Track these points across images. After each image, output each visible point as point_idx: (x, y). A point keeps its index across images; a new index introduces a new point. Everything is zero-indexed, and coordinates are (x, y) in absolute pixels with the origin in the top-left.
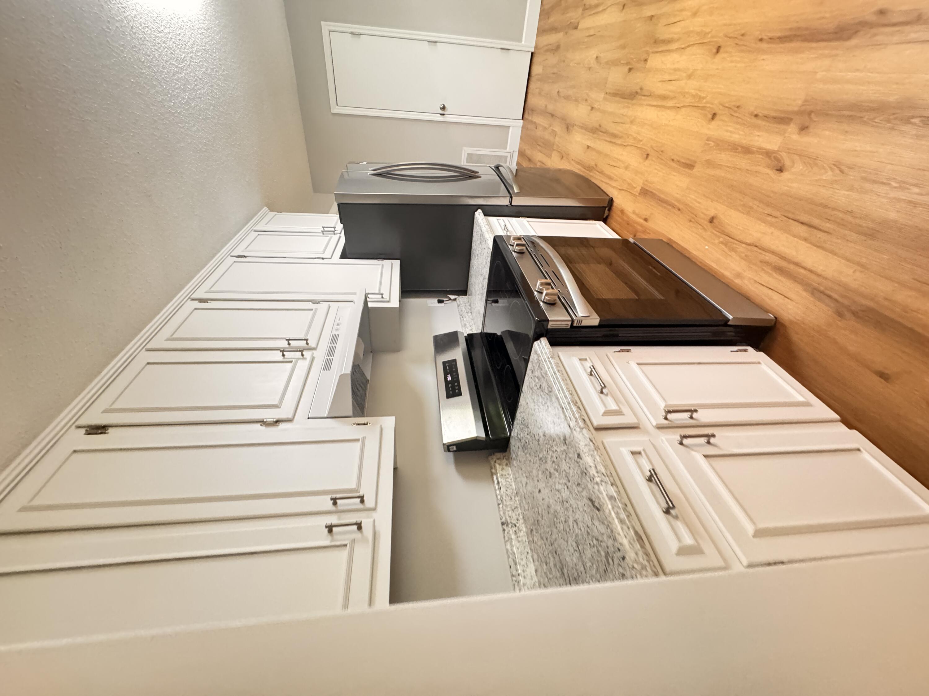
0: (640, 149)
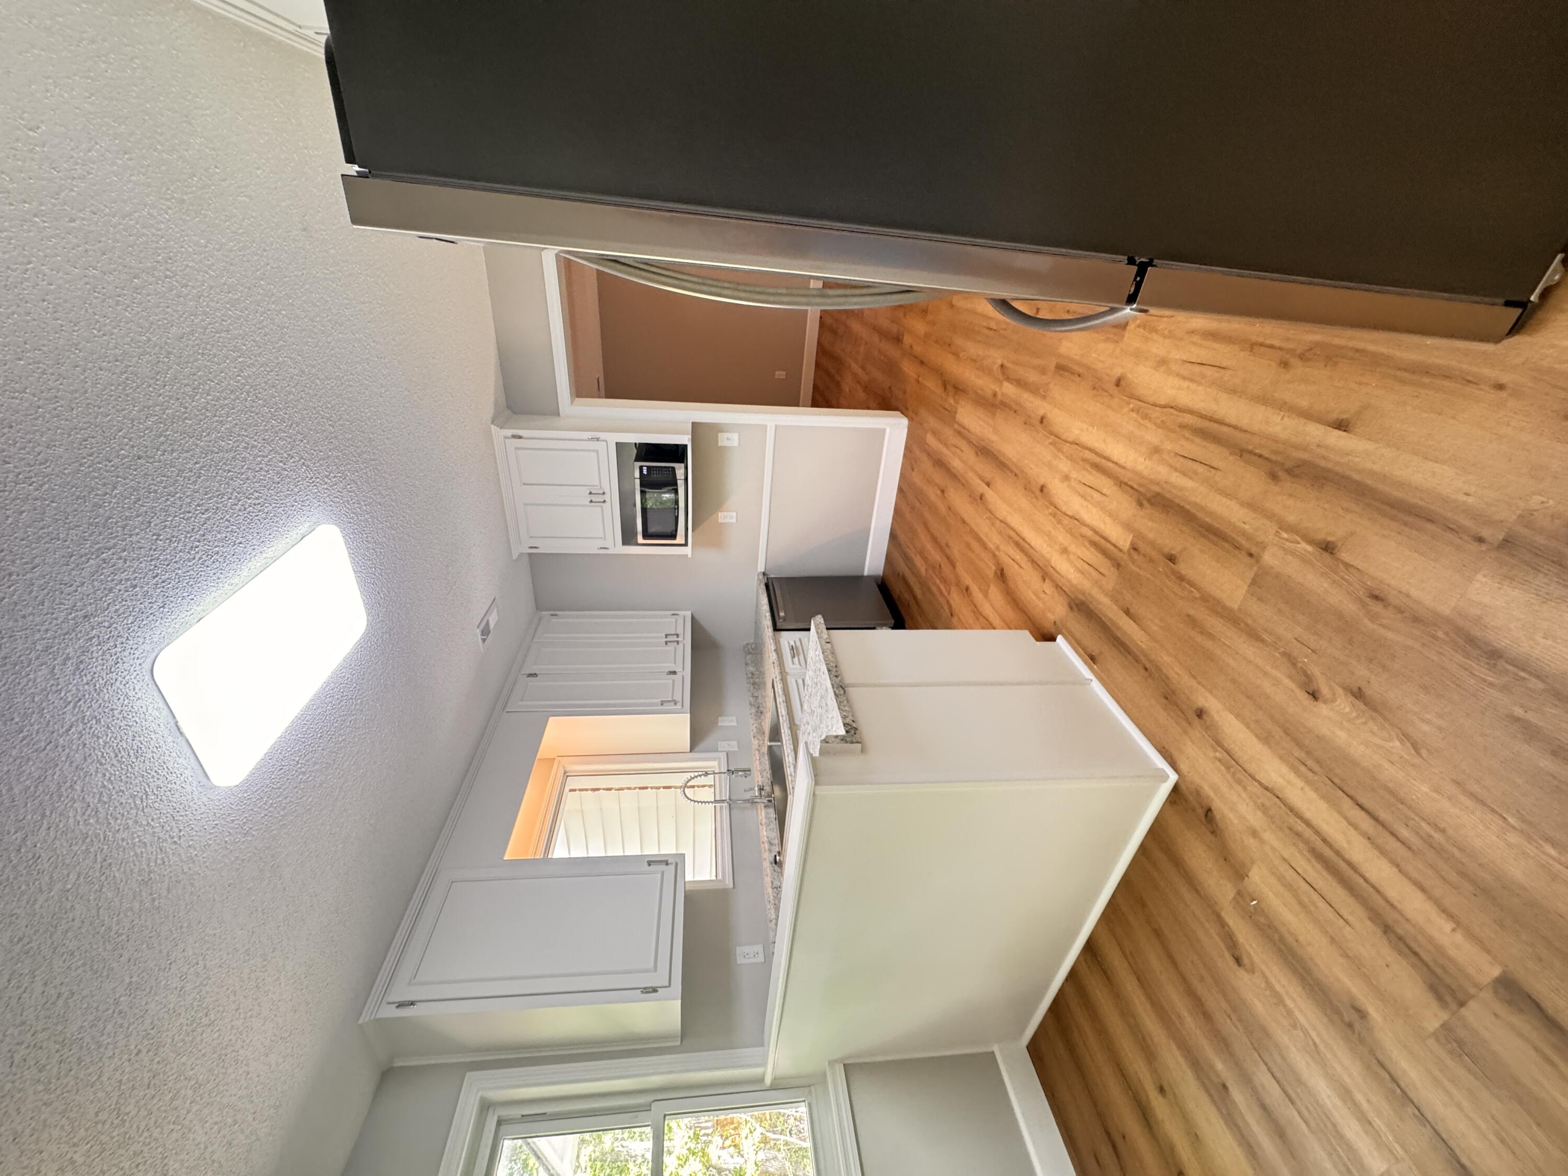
0: (1132, 396)
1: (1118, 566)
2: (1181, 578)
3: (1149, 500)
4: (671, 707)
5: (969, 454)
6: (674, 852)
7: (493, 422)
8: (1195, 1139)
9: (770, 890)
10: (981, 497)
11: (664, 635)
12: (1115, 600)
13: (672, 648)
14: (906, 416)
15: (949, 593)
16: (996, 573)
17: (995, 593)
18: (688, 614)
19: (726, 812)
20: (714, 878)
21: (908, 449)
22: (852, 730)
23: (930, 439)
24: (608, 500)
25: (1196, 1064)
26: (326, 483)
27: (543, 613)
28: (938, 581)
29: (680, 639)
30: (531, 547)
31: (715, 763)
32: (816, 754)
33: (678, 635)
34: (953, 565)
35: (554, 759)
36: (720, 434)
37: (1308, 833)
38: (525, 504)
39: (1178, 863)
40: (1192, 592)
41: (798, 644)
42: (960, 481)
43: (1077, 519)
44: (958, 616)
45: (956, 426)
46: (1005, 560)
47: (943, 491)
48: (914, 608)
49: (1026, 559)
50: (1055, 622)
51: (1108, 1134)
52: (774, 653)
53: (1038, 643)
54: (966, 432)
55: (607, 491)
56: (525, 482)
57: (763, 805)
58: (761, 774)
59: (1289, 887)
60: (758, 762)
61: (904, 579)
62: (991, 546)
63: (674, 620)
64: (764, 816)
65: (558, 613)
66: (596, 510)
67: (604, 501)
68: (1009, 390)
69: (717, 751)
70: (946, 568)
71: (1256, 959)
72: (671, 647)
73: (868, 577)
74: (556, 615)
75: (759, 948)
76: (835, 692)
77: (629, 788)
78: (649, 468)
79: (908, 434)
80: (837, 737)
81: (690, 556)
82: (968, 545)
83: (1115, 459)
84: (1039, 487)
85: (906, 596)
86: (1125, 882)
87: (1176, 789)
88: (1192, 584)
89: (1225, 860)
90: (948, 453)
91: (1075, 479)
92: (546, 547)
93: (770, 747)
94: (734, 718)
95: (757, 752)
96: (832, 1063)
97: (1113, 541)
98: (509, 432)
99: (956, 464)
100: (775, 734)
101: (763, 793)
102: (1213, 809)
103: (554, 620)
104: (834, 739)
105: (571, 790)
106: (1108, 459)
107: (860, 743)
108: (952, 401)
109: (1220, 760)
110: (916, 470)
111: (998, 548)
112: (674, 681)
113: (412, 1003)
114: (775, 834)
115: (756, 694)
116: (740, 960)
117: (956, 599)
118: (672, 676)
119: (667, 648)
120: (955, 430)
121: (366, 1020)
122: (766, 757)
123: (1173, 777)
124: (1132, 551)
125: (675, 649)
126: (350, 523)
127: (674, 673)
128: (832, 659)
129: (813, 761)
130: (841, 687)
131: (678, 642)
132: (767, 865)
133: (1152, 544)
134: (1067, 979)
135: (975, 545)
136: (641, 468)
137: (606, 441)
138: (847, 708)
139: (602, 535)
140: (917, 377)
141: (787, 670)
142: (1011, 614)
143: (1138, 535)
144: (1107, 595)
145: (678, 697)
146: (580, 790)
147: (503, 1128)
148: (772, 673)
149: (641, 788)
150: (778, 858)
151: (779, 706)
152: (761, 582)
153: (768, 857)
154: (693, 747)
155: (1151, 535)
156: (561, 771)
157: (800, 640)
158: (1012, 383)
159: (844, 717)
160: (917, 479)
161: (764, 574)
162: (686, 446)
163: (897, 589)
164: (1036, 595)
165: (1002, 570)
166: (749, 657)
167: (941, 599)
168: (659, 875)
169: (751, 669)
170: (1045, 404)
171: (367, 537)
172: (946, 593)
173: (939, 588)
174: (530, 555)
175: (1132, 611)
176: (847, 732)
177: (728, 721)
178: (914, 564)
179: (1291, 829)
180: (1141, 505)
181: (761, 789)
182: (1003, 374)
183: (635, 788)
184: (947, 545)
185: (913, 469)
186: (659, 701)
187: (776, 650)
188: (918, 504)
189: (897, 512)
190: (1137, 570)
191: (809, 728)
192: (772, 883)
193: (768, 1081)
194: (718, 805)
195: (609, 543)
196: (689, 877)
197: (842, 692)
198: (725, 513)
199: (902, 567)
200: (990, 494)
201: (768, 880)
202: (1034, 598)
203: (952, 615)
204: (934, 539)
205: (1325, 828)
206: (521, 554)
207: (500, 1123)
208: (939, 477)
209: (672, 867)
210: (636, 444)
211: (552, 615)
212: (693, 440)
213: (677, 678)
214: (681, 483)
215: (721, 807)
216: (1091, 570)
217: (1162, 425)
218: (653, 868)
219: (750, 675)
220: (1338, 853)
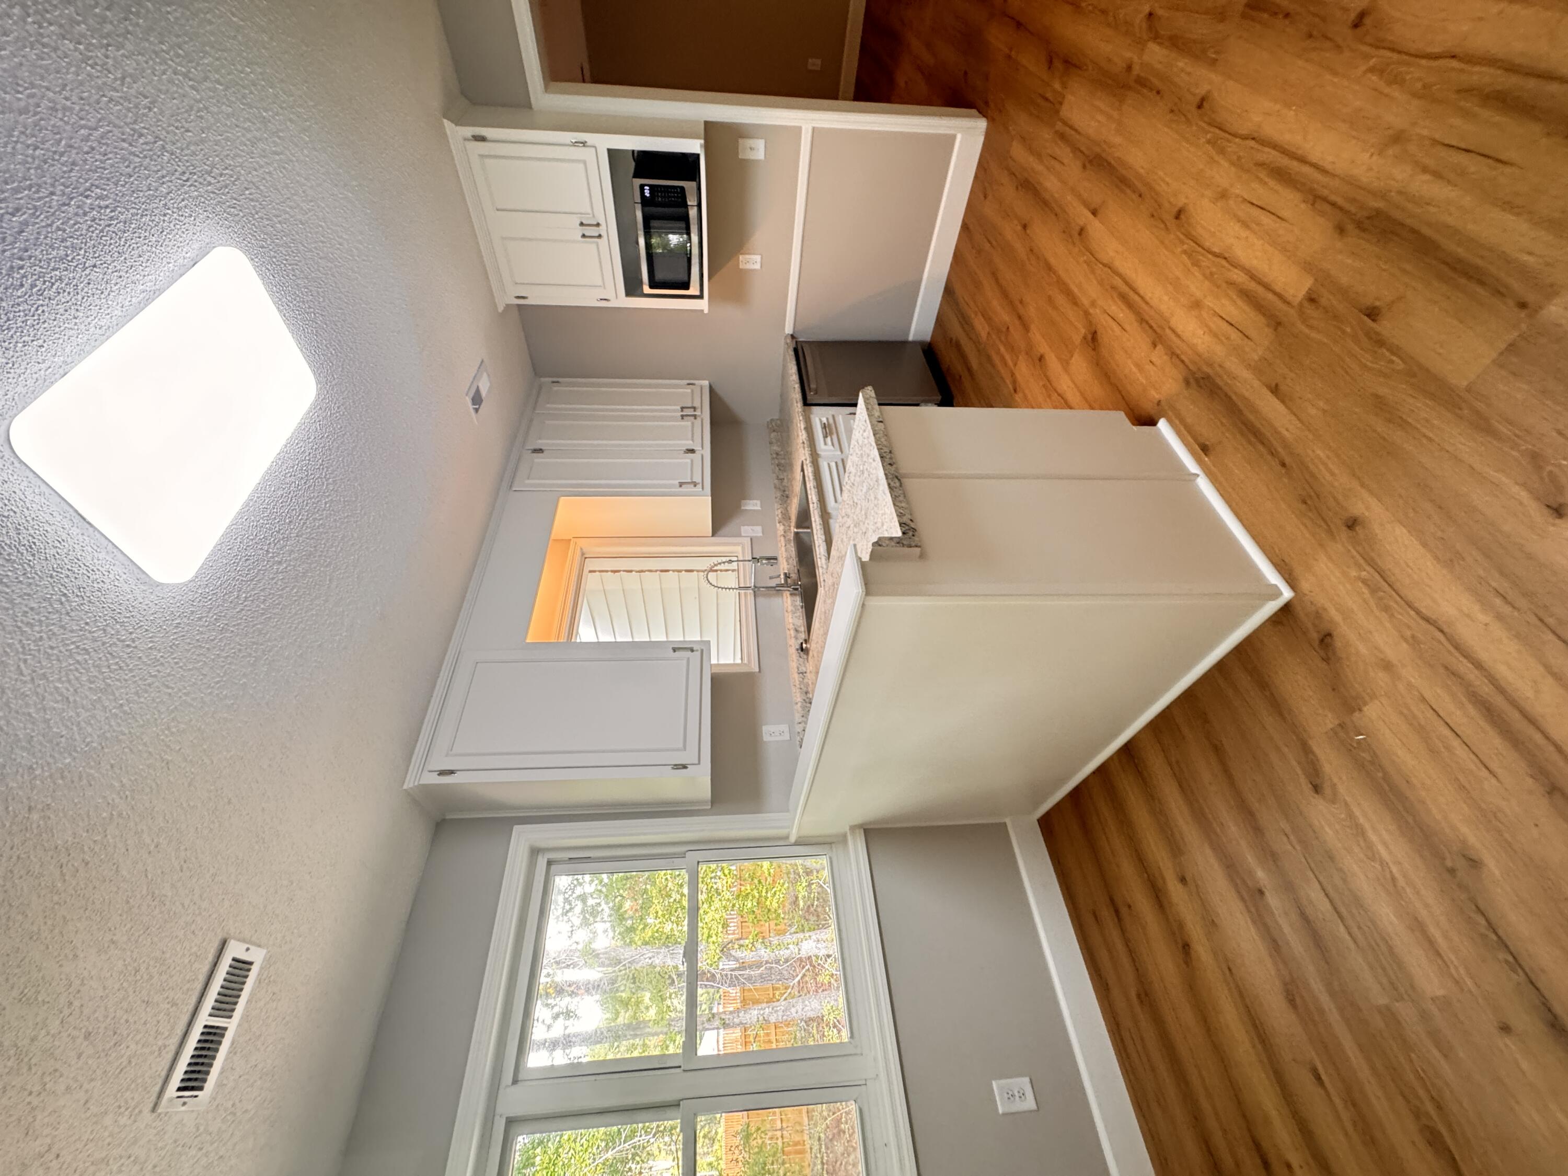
1: (1277, 324)
2: (1380, 342)
3: (1360, 226)
4: (690, 489)
5: (1072, 169)
6: (699, 639)
7: (445, 117)
8: (1212, 925)
9: (796, 676)
10: (1081, 231)
11: (679, 408)
12: (1257, 370)
13: (689, 424)
14: (984, 116)
15: (1015, 365)
16: (1085, 338)
17: (1080, 364)
18: (706, 383)
19: (751, 598)
20: (739, 661)
21: (982, 167)
22: (909, 528)
23: (1018, 151)
24: (604, 234)
25: (1231, 867)
26: (210, 184)
27: (543, 380)
28: (1002, 349)
29: (698, 413)
30: (518, 297)
31: (739, 549)
32: (866, 558)
33: (695, 409)
34: (1026, 328)
35: (570, 540)
36: (741, 141)
37: (1472, 675)
38: (503, 238)
39: (1264, 685)
40: (1392, 362)
41: (831, 421)
42: (1052, 209)
43: (1225, 258)
44: (1024, 393)
45: (1059, 126)
46: (1103, 321)
47: (1025, 227)
48: (967, 384)
49: (1132, 317)
50: (1160, 401)
51: (1112, 900)
52: (804, 432)
53: (1135, 428)
54: (1073, 132)
55: (602, 222)
56: (499, 207)
57: (788, 593)
58: (786, 562)
59: (1421, 730)
60: (783, 549)
61: (958, 346)
62: (1086, 302)
63: (689, 391)
64: (790, 604)
65: (560, 380)
66: (590, 246)
67: (600, 236)
68: (1156, 54)
69: (739, 535)
70: (1016, 334)
71: (1341, 789)
72: (687, 423)
73: (914, 343)
74: (558, 382)
75: (784, 727)
76: (889, 484)
77: (650, 571)
78: (652, 187)
79: (984, 144)
80: (891, 539)
81: (706, 311)
82: (1050, 300)
83: (1314, 157)
84: (1175, 210)
85: (959, 368)
86: (1188, 695)
87: (1287, 609)
88: (1395, 350)
89: (1334, 690)
90: (1039, 167)
91: (1237, 196)
92: (538, 297)
93: (797, 534)
94: (758, 502)
95: (782, 538)
96: (853, 828)
97: (1278, 289)
98: (469, 131)
99: (1051, 184)
100: (804, 519)
101: (789, 581)
102: (1335, 633)
103: (556, 388)
104: (887, 542)
105: (590, 572)
106: (1303, 160)
107: (920, 547)
108: (1057, 86)
109: (1364, 582)
110: (990, 197)
111: (1093, 304)
112: (692, 461)
113: (452, 772)
114: (801, 622)
115: (782, 477)
116: (766, 738)
117: (1023, 370)
118: (690, 455)
119: (683, 423)
120: (1056, 132)
121: (411, 785)
122: (792, 544)
123: (1287, 594)
124: (1306, 304)
125: (693, 424)
126: (262, 247)
127: (692, 451)
128: (885, 443)
129: (863, 566)
130: (897, 477)
131: (695, 417)
132: (793, 651)
133: (1343, 292)
134: (1094, 773)
135: (1060, 300)
136: (642, 187)
137: (595, 147)
138: (903, 505)
139: (600, 283)
140: (1007, 50)
141: (819, 452)
142: (1097, 390)
143: (1323, 278)
144: (1248, 367)
145: (697, 479)
146: (600, 571)
147: (553, 867)
148: (802, 455)
149: (662, 571)
150: (804, 645)
151: (809, 492)
152: (789, 347)
153: (794, 644)
154: (714, 533)
155: (1344, 280)
156: (578, 553)
157: (833, 416)
158: (1160, 44)
159: (900, 515)
160: (989, 209)
161: (793, 336)
162: (698, 156)
163: (948, 358)
164: (1137, 365)
165: (1095, 332)
166: (773, 435)
167: (1003, 371)
168: (685, 662)
169: (775, 448)
170: (1213, 76)
171: (293, 270)
172: (1010, 363)
173: (1003, 359)
174: (519, 306)
175: (1283, 388)
176: (904, 533)
177: (752, 506)
178: (973, 328)
179: (1446, 668)
180: (1341, 230)
181: (787, 576)
182: (1150, 28)
183: (656, 571)
184: (1021, 302)
185: (985, 197)
186: (676, 482)
187: (805, 428)
188: (987, 246)
189: (958, 258)
190: (1307, 331)
191: (849, 522)
192: (798, 668)
193: (793, 839)
194: (742, 592)
195: (610, 294)
196: (714, 661)
197: (898, 484)
198: (747, 256)
199: (956, 330)
200: (1095, 227)
201: (794, 665)
202: (1134, 369)
203: (1015, 391)
204: (1005, 294)
205: (1502, 671)
206: (508, 307)
207: (550, 863)
208: (1021, 205)
209: (698, 653)
210: (633, 151)
211: (553, 382)
212: (707, 147)
213: (696, 457)
214: (693, 213)
215: (746, 594)
216: (1229, 329)
217: (1425, 94)
218: (678, 654)
219: (774, 456)
220: (1515, 704)
